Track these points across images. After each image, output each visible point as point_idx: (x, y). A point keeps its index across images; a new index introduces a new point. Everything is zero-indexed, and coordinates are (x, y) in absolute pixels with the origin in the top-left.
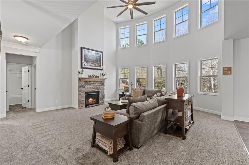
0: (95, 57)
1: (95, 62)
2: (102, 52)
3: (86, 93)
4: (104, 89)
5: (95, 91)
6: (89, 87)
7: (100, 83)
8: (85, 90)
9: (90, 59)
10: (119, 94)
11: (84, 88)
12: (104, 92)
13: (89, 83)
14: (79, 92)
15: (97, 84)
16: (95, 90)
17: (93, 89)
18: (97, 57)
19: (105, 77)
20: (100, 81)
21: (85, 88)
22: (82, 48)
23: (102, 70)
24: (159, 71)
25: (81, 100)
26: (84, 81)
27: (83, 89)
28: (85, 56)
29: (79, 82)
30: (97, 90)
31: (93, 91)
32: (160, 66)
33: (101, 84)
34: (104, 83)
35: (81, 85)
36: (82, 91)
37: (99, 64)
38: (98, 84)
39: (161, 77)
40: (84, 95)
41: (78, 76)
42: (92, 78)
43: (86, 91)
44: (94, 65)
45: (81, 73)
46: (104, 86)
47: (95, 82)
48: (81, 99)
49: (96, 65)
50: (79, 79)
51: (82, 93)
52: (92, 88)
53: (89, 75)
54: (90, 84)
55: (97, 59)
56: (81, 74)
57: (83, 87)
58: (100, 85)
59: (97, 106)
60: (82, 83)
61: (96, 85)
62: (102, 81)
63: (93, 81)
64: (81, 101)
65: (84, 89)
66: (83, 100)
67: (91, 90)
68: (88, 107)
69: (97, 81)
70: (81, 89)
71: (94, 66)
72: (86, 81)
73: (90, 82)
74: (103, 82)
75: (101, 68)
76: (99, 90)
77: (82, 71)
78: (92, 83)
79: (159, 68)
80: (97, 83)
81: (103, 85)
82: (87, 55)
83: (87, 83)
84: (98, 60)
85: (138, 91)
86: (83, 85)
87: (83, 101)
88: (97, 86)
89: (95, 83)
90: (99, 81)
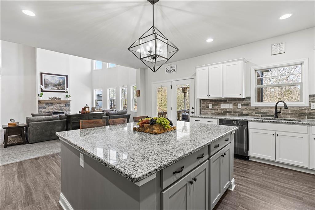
0: (58, 81)
1: (58, 85)
2: (67, 76)
4: (70, 110)
6: (51, 108)
7: (64, 104)
8: (46, 110)
9: (51, 83)
11: (44, 109)
13: (50, 104)
16: (58, 111)
17: (56, 110)
18: (60, 81)
19: (69, 99)
21: (46, 109)
22: (41, 74)
23: (67, 92)
26: (45, 103)
28: (46, 81)
29: (39, 104)
30: (61, 110)
31: (56, 112)
34: (70, 104)
35: (41, 106)
36: (42, 112)
37: (63, 87)
38: (63, 106)
41: (38, 99)
42: (53, 100)
44: (56, 88)
45: (40, 95)
46: (70, 107)
49: (59, 88)
50: (39, 101)
52: (54, 109)
53: (49, 98)
54: (51, 106)
55: (60, 82)
56: (40, 97)
57: (44, 108)
58: (65, 106)
61: (59, 106)
62: (66, 103)
63: (55, 103)
65: (45, 110)
67: (53, 111)
69: (61, 103)
70: (41, 110)
71: (57, 89)
72: (48, 103)
73: (52, 103)
74: (68, 103)
75: (65, 91)
76: (64, 111)
77: (42, 94)
78: (55, 104)
79: (123, 89)
81: (68, 106)
82: (47, 80)
84: (62, 83)
86: (43, 106)
88: (61, 107)
89: (58, 104)
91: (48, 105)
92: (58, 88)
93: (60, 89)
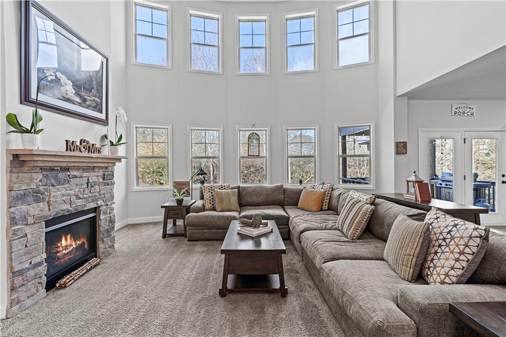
1: (85, 89)
2: (106, 58)
3: (48, 223)
4: (114, 197)
5: (85, 209)
6: (63, 195)
7: (101, 173)
8: (46, 208)
10: (162, 207)
11: (38, 200)
12: (113, 205)
13: (62, 175)
14: (15, 228)
15: (91, 181)
16: (85, 206)
19: (118, 152)
20: (102, 168)
21: (43, 200)
23: (105, 122)
24: (255, 141)
25: (27, 265)
26: (42, 169)
27: (37, 209)
29: (10, 172)
30: (93, 201)
31: (80, 209)
32: (257, 130)
33: (104, 179)
35: (21, 187)
36: (30, 220)
37: (98, 100)
38: (95, 179)
39: (259, 156)
40: (37, 234)
41: (11, 144)
42: (80, 154)
43: (51, 214)
44: (78, 100)
45: (26, 125)
46: (114, 183)
47: (85, 169)
48: (25, 258)
49: (88, 103)
50: (15, 157)
51: (28, 230)
52: (74, 198)
54: (65, 182)
56: (31, 132)
57: (37, 196)
58: (101, 180)
59: (95, 266)
60: (32, 179)
61: (88, 183)
62: (106, 167)
63: (78, 168)
64: (28, 269)
65: (41, 205)
66: (38, 260)
67: (69, 207)
68: (61, 287)
69: (94, 168)
70: (24, 207)
71: (80, 104)
72: (52, 169)
73: (67, 169)
74: (110, 169)
75: (103, 116)
76: (99, 203)
77: (36, 119)
78: (76, 173)
79: (253, 133)
80: (93, 174)
81: (109, 181)
83: (56, 178)
84: (95, 83)
85: (228, 194)
86: (32, 186)
87: (39, 264)
88: (92, 187)
89: (85, 174)
90: (99, 168)
91: (53, 181)
92: (85, 100)
93: (88, 107)
